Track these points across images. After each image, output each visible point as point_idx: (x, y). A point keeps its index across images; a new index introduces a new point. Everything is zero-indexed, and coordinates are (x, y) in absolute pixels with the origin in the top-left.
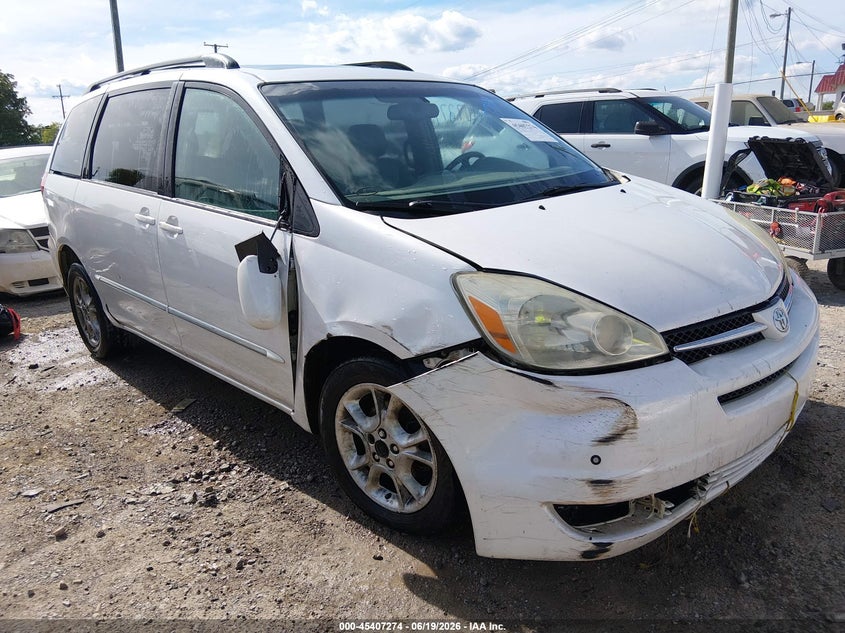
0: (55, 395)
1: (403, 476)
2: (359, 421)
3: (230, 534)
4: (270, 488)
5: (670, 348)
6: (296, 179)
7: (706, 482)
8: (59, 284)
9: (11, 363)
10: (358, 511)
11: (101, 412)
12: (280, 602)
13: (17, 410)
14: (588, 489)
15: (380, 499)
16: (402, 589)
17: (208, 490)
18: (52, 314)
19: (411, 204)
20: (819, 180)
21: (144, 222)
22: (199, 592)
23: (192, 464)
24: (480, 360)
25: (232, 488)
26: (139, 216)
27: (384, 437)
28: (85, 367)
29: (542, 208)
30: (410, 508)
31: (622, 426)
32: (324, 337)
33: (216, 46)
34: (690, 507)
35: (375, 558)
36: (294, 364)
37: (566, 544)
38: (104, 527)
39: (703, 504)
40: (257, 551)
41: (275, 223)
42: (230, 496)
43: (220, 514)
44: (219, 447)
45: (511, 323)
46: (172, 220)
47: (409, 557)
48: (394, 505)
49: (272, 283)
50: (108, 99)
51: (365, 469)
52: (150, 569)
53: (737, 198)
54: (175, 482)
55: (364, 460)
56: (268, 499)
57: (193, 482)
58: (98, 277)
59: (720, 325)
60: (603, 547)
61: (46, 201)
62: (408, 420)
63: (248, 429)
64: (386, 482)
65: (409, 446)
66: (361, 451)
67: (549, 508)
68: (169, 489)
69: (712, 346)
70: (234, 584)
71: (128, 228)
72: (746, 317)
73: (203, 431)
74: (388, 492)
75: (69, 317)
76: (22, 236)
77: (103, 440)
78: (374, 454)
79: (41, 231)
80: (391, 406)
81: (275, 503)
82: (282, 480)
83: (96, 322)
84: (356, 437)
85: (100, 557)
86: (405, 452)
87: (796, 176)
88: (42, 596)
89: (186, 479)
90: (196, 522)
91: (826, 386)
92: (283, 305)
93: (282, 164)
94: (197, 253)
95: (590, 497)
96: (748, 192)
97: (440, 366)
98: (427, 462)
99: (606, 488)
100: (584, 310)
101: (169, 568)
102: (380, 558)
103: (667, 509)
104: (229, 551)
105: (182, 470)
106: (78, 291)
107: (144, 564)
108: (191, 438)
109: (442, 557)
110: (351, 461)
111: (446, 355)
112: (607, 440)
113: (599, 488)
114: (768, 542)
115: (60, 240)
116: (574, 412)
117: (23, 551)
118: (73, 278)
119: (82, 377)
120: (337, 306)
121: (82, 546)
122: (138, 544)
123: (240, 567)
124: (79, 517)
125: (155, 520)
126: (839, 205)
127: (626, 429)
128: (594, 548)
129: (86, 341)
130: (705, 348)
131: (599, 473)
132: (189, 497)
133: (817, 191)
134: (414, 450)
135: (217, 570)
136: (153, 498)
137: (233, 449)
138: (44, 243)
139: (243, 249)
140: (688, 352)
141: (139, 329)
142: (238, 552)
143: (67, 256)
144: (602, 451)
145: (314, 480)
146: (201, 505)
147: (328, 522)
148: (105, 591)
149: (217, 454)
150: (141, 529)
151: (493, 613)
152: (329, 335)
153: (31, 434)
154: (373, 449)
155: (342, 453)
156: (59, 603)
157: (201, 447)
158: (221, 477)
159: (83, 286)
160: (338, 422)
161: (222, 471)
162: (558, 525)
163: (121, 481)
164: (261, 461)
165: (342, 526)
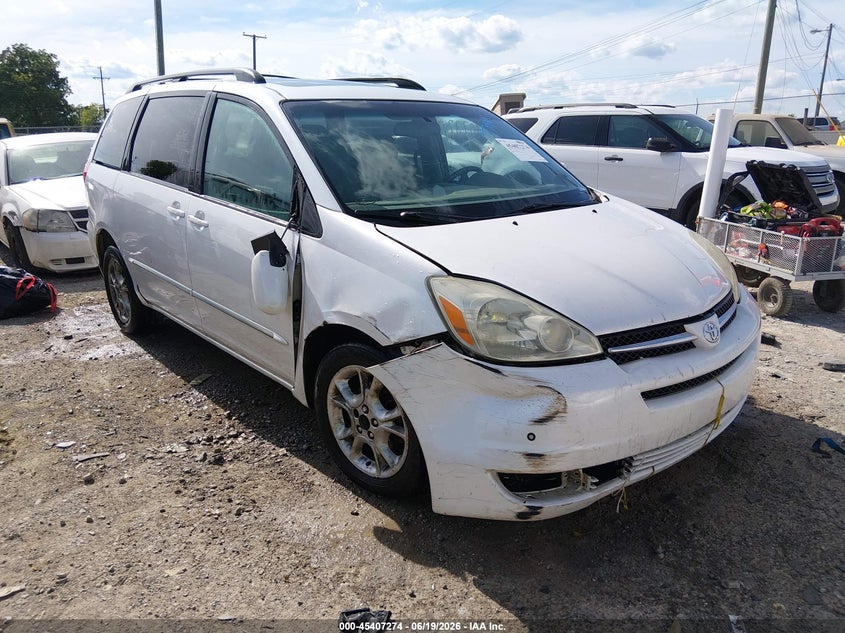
0: (87, 364)
1: (381, 447)
2: (347, 398)
3: (232, 487)
4: (270, 454)
5: (605, 349)
6: (306, 187)
7: (631, 465)
8: (95, 263)
9: (48, 333)
10: (343, 476)
11: (128, 381)
12: (269, 542)
13: (53, 375)
14: (524, 461)
15: (361, 466)
16: (371, 539)
17: (216, 451)
18: (86, 290)
19: (402, 214)
20: (809, 206)
21: (176, 215)
22: (202, 531)
23: (205, 430)
24: (444, 350)
25: (237, 451)
26: (170, 208)
27: (367, 412)
28: (114, 340)
29: (515, 223)
30: (385, 474)
31: (553, 410)
32: (321, 324)
33: (254, 37)
34: (616, 485)
35: (353, 513)
36: (296, 346)
37: (505, 506)
38: (126, 476)
39: (628, 484)
40: (254, 502)
41: (286, 223)
42: (235, 457)
43: (225, 472)
44: (229, 417)
45: (470, 320)
46: (200, 215)
47: (381, 515)
48: (372, 471)
49: (280, 275)
50: (148, 100)
51: (350, 439)
52: (163, 511)
53: (731, 218)
54: (189, 443)
55: (349, 431)
56: (268, 462)
57: (204, 444)
58: (131, 260)
59: (652, 333)
60: (535, 510)
61: (87, 186)
62: (387, 399)
63: (256, 404)
64: (367, 451)
65: (386, 421)
66: (348, 424)
67: (492, 474)
68: (184, 449)
69: (644, 351)
70: (232, 527)
71: (160, 218)
72: (678, 328)
73: (217, 402)
74: (369, 460)
75: (103, 294)
76: (63, 217)
77: (128, 403)
78: (358, 427)
79: (81, 213)
80: (373, 386)
81: (273, 465)
82: (281, 447)
83: (127, 300)
84: (344, 411)
85: (121, 499)
86: (383, 426)
87: (789, 200)
88: (72, 526)
89: (199, 442)
90: (205, 477)
91: (780, 397)
92: (289, 295)
93: (295, 173)
94: (219, 244)
95: (524, 467)
96: (742, 213)
97: (413, 354)
98: (401, 435)
99: (538, 461)
100: (535, 314)
101: (179, 512)
102: (357, 514)
103: (592, 484)
104: (230, 501)
105: (196, 435)
106: (113, 272)
107: (158, 507)
108: (206, 407)
109: (409, 516)
110: (339, 432)
111: (418, 343)
112: (541, 421)
113: (533, 460)
114: (690, 524)
115: (98, 224)
116: (517, 397)
117: (57, 491)
118: (108, 259)
119: (112, 349)
120: (332, 298)
121: (107, 489)
122: (154, 491)
123: (238, 514)
124: (105, 467)
125: (170, 473)
126: (823, 231)
127: (557, 413)
128: (527, 510)
129: (117, 318)
130: (637, 351)
131: (533, 448)
132: (200, 457)
133: (806, 216)
134: (391, 424)
135: (219, 515)
136: (170, 455)
137: (241, 420)
138: (83, 225)
139: (257, 245)
140: (622, 353)
141: (165, 309)
142: (238, 502)
143: (104, 239)
144: (537, 429)
145: (308, 449)
146: (210, 463)
147: (317, 483)
148: (124, 526)
149: (227, 423)
150: (157, 479)
151: (444, 562)
152: (325, 322)
153: (64, 396)
154: (358, 423)
155: (332, 425)
156: (86, 532)
157: (214, 416)
158: (229, 442)
159: (117, 266)
160: (330, 398)
161: (230, 437)
162: (498, 489)
163: (142, 439)
164: (264, 431)
165: (328, 487)
